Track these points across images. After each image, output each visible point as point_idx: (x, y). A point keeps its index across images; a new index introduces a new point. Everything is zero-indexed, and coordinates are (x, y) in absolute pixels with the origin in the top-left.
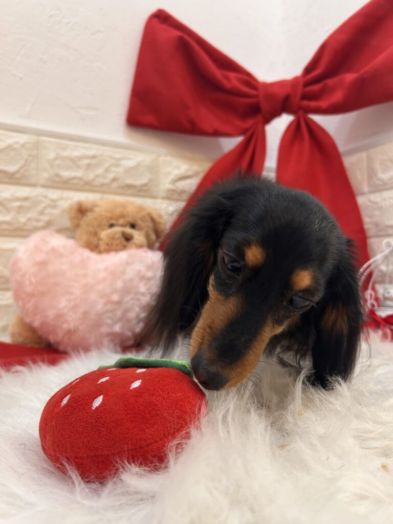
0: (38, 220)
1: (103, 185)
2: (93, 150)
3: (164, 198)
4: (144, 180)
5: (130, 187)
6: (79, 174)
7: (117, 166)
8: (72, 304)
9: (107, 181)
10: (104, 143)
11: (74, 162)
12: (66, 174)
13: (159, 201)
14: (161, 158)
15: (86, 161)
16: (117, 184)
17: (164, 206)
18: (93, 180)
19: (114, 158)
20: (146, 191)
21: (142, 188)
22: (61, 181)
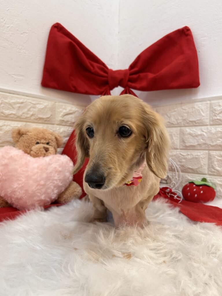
1: (26, 118)
2: (22, 99)
3: (57, 125)
4: (48, 116)
5: (40, 119)
6: (14, 113)
7: (34, 108)
8: (20, 186)
9: (28, 116)
10: (27, 95)
11: (11, 105)
12: (7, 112)
13: (55, 126)
14: (57, 104)
15: (18, 105)
16: (34, 117)
17: (58, 128)
18: (21, 115)
19: (32, 103)
20: (49, 121)
21: (47, 119)
22: (4, 116)
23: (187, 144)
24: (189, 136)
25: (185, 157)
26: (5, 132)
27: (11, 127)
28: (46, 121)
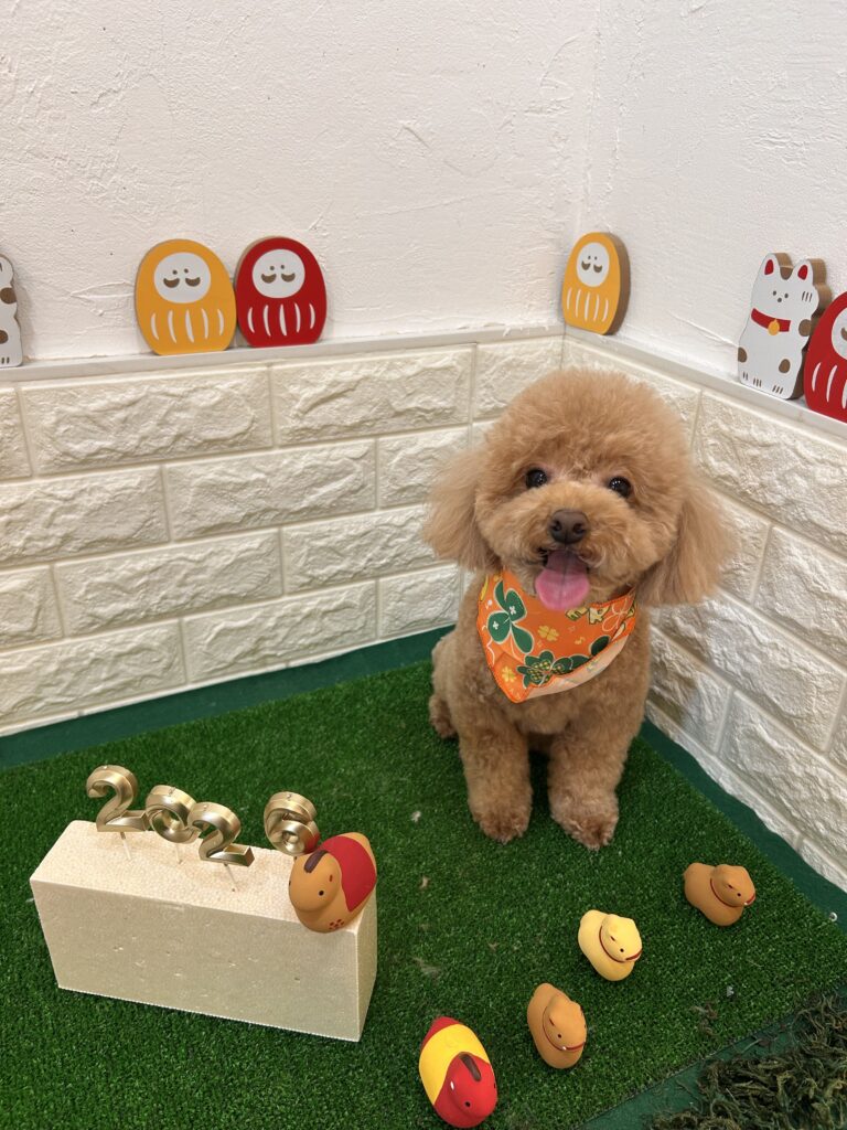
0: (46, 538)
1: (156, 452)
2: (132, 388)
3: (283, 446)
4: (240, 429)
5: (212, 442)
6: (108, 444)
7: (181, 409)
9: (165, 442)
11: (95, 421)
12: (80, 447)
13: (276, 452)
14: (275, 368)
15: (121, 415)
16: (187, 443)
17: (285, 462)
18: (137, 447)
19: (173, 395)
20: (247, 442)
21: (237, 439)
22: (76, 461)
23: (781, 609)
24: (795, 577)
25: (764, 650)
26: (87, 515)
27: (108, 492)
28: (232, 445)
